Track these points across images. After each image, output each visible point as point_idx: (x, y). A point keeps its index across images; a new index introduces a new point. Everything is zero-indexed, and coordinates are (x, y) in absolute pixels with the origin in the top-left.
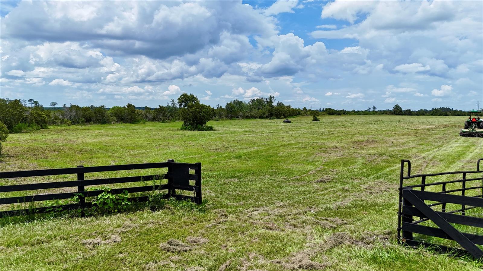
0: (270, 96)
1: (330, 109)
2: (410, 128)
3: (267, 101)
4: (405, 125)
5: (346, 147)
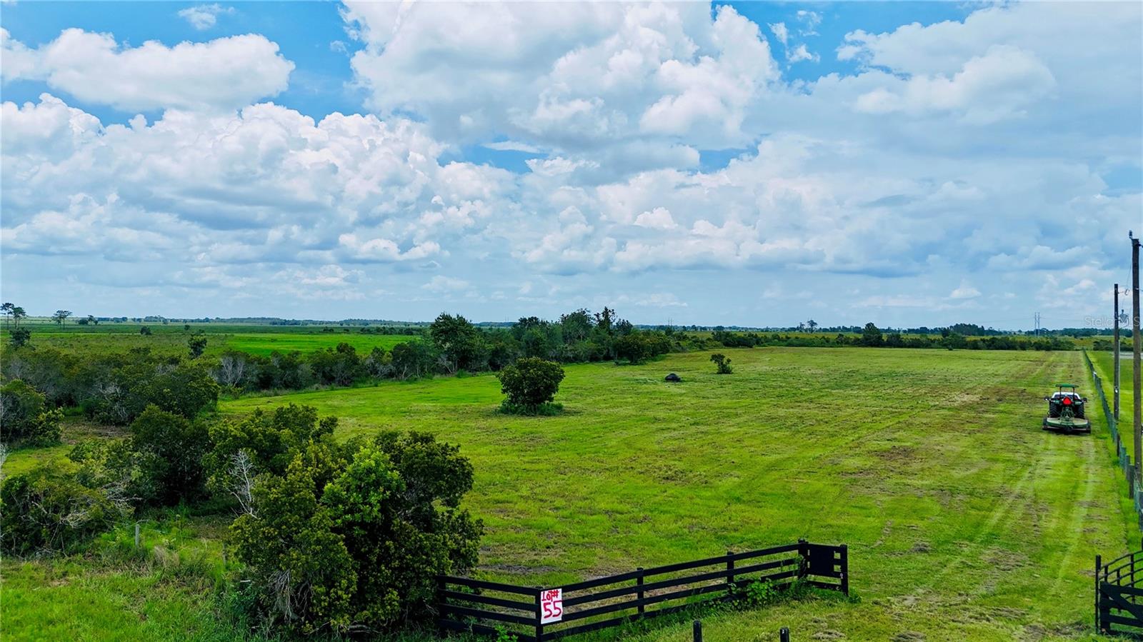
0: (606, 309)
1: (728, 334)
2: (938, 403)
3: (599, 320)
4: (918, 390)
5: (879, 468)
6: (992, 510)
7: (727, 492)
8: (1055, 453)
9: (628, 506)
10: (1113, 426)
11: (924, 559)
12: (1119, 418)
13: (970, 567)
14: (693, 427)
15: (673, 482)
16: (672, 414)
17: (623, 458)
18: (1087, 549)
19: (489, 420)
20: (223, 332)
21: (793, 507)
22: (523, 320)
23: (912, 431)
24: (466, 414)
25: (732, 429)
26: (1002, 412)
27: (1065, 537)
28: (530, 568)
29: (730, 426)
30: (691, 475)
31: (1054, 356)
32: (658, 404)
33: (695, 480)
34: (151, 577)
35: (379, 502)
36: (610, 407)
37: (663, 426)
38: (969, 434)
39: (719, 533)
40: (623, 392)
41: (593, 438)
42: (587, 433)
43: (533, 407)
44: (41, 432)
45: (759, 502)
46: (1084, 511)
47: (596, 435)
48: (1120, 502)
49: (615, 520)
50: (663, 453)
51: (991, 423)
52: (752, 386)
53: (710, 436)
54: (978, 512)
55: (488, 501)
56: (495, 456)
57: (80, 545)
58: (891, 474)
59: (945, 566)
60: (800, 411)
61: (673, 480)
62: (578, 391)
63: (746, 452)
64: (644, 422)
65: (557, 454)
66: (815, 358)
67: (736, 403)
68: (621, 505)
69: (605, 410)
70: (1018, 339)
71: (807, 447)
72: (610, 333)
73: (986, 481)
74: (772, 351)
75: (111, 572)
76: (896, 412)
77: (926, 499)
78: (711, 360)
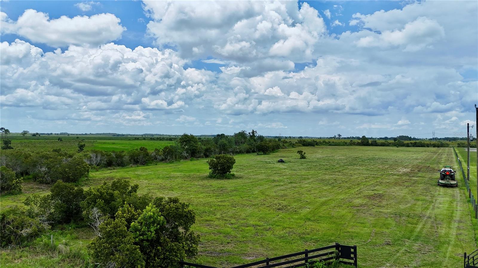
0: (253, 131)
1: (304, 141)
2: (393, 172)
3: (250, 135)
4: (384, 166)
5: (369, 204)
6: (417, 224)
7: (304, 216)
8: (443, 196)
9: (263, 223)
10: (468, 185)
11: (389, 248)
12: (470, 180)
13: (409, 252)
14: (290, 184)
15: (282, 211)
16: (281, 178)
17: (260, 199)
18: (459, 243)
19: (204, 181)
20: (93, 140)
21: (333, 223)
22: (218, 135)
23: (382, 186)
24: (194, 178)
25: (306, 185)
26: (420, 177)
27: (449, 237)
28: (220, 253)
29: (305, 184)
30: (289, 208)
31: (441, 150)
32: (275, 173)
33: (291, 210)
34: (57, 258)
35: (154, 230)
36: (255, 175)
37: (277, 184)
38: (406, 187)
39: (301, 236)
40: (260, 167)
41: (247, 190)
42: (245, 187)
43: (222, 175)
44: (14, 188)
45: (318, 220)
46: (456, 225)
47: (248, 189)
48: (471, 220)
49: (257, 229)
50: (277, 197)
51: (416, 182)
52: (315, 164)
53: (297, 189)
54: (411, 225)
55: (203, 220)
56: (206, 199)
57: (27, 243)
58: (374, 207)
59: (398, 252)
60: (335, 177)
61: (282, 210)
62: (241, 167)
63: (312, 197)
64: (269, 182)
65: (232, 197)
66: (341, 151)
67: (308, 173)
68: (260, 222)
69: (253, 176)
70: (426, 143)
71: (338, 194)
72: (255, 141)
73: (414, 210)
74: (323, 148)
75: (41, 256)
76: (375, 177)
77: (389, 219)
78: (297, 153)
